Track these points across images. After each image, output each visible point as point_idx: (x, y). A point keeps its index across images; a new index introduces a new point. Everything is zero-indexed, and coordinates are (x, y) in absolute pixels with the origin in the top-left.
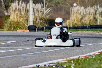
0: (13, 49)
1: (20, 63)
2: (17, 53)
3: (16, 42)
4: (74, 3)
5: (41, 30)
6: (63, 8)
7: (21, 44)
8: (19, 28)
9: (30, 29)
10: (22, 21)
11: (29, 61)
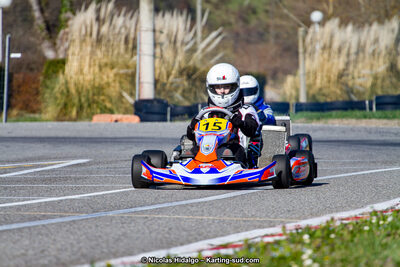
0: (77, 191)
1: (104, 245)
2: (91, 206)
3: (89, 164)
4: (314, 9)
5: (186, 116)
6: (272, 31)
7: (107, 172)
8: (101, 109)
9: (144, 111)
10: (111, 80)
11: (137, 239)
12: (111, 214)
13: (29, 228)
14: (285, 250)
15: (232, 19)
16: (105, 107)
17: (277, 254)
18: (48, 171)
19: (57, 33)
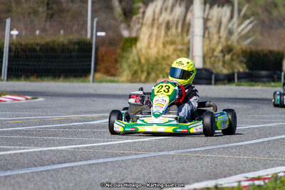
1: (167, 176)
2: (157, 147)
5: (226, 81)
10: (170, 53)
11: (192, 172)
12: (172, 153)
13: (112, 162)
15: (260, 11)
19: (131, 18)
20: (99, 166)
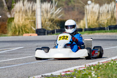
0: (21, 56)
1: (31, 72)
2: (26, 61)
3: (24, 48)
5: (51, 33)
6: (76, 7)
7: (29, 51)
8: (25, 32)
9: (39, 32)
10: (28, 23)
11: (41, 70)
12: (32, 63)
13: (8, 68)
14: (86, 72)
15: (64, 4)
16: (27, 31)
17: (84, 73)
18: (12, 51)
19: (11, 10)
20: (3, 70)
